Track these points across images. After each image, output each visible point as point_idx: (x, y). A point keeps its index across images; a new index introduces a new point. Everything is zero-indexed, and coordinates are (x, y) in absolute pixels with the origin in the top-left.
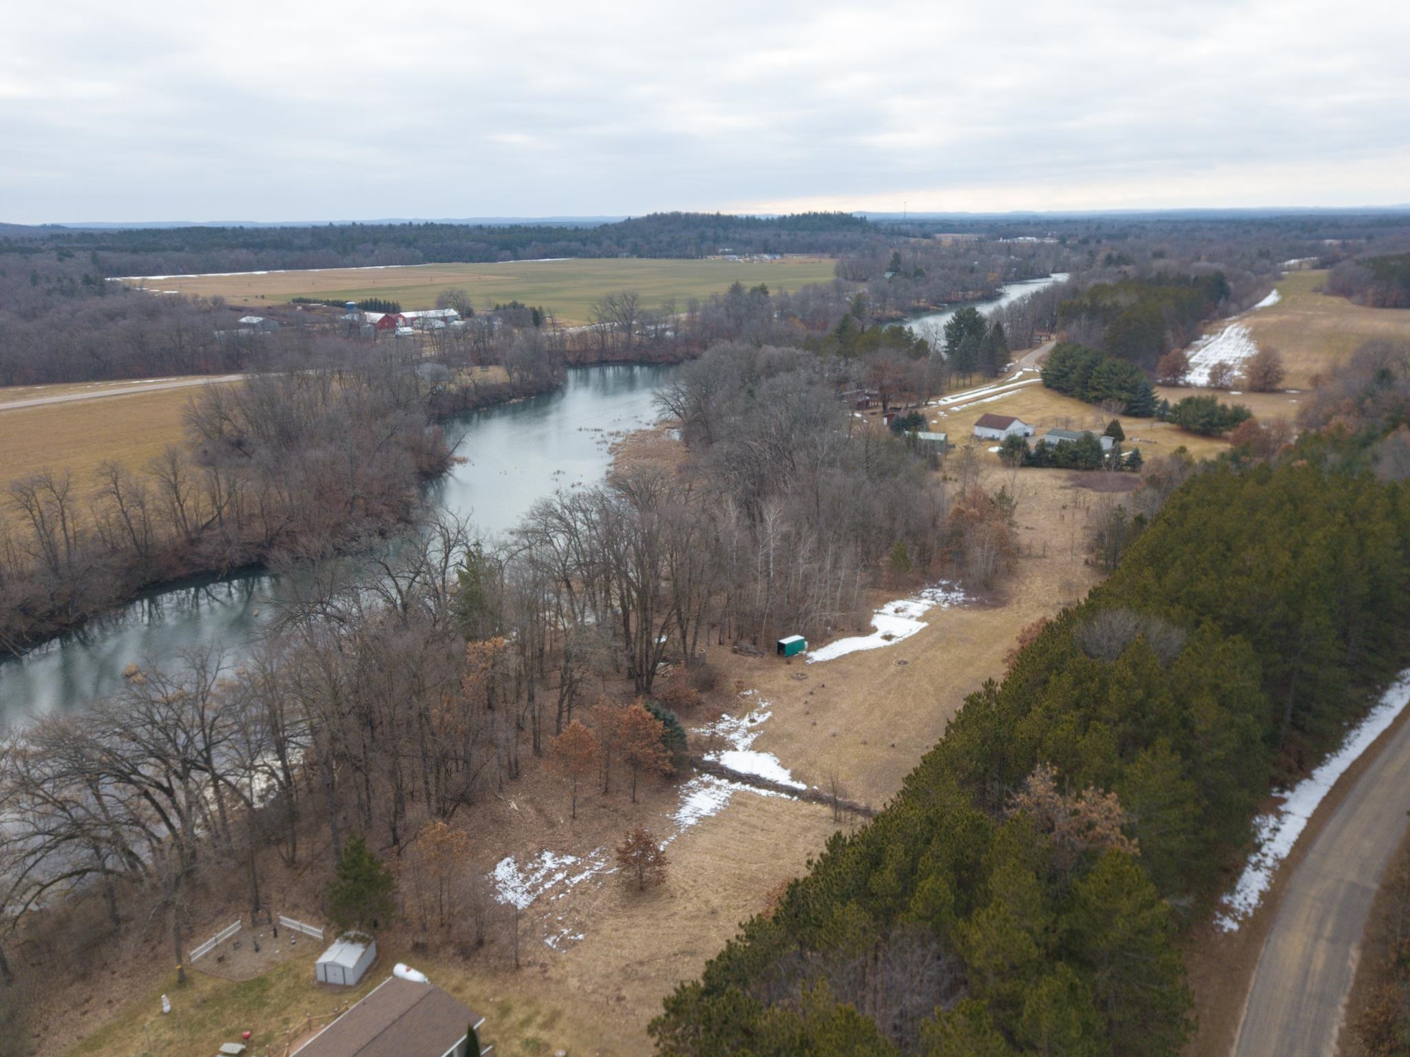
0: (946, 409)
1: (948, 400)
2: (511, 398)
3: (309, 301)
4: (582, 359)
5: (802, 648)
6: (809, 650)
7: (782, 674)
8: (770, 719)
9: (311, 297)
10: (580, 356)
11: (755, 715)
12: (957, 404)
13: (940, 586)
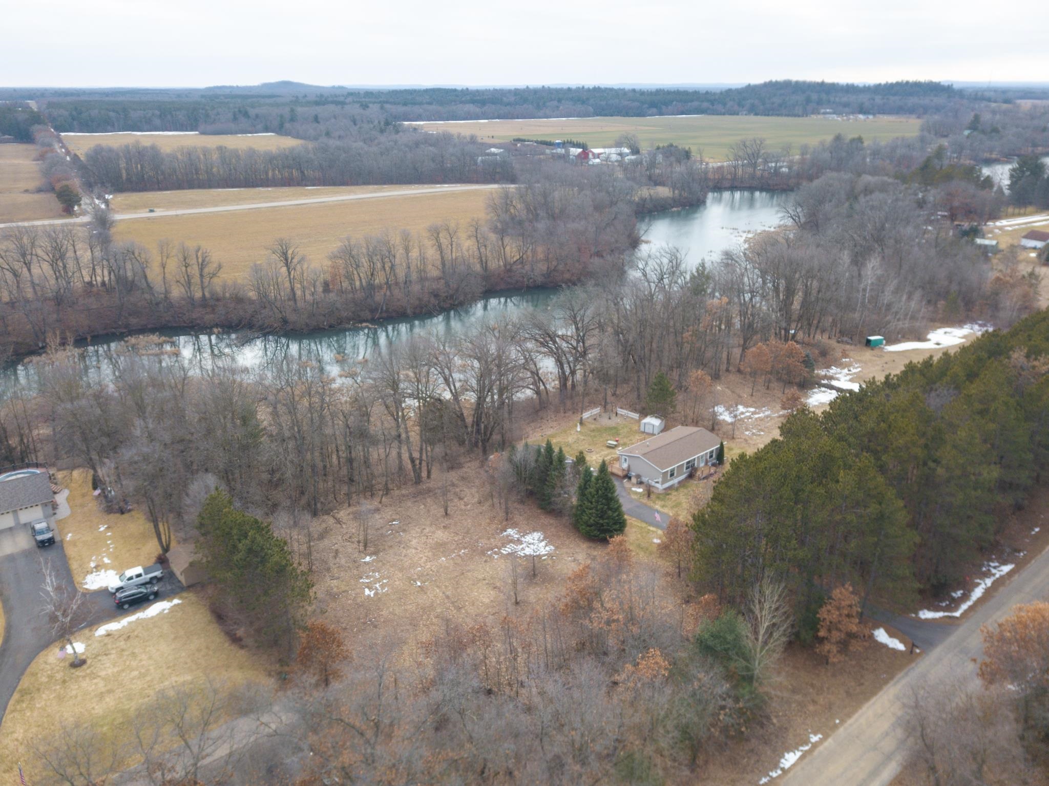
0: (1001, 228)
1: (1004, 222)
2: (673, 207)
3: (524, 141)
4: (719, 185)
5: (881, 344)
6: (886, 345)
7: (868, 354)
8: (860, 371)
9: (526, 138)
10: (718, 182)
11: (852, 369)
12: (1010, 226)
13: (976, 324)
